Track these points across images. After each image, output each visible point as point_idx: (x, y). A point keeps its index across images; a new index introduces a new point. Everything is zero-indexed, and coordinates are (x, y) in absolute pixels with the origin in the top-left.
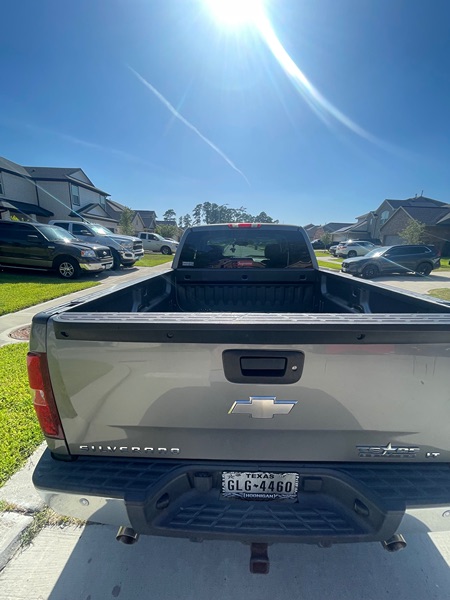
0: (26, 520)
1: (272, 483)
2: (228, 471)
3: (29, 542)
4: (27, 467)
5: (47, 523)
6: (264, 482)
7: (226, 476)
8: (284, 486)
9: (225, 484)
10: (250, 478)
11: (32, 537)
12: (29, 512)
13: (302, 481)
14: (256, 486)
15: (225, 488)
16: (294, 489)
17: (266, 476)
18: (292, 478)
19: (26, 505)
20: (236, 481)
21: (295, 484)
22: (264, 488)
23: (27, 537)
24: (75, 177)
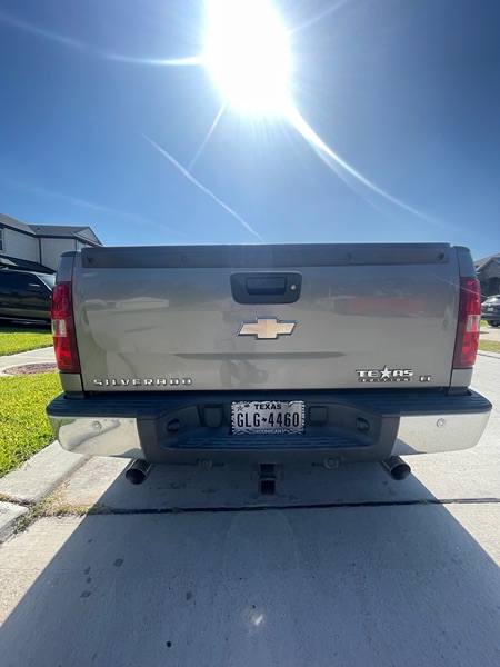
0: (21, 509)
1: (280, 414)
2: (237, 402)
3: (23, 529)
4: (23, 468)
5: (44, 515)
6: (272, 415)
7: (235, 406)
8: (291, 418)
9: (235, 418)
10: (259, 411)
11: (27, 525)
12: (25, 503)
13: (308, 411)
14: (265, 420)
15: (235, 424)
16: (302, 422)
17: (273, 407)
18: (298, 407)
19: (22, 497)
20: (246, 414)
21: (302, 415)
22: (272, 422)
23: (21, 525)
24: (81, 234)
